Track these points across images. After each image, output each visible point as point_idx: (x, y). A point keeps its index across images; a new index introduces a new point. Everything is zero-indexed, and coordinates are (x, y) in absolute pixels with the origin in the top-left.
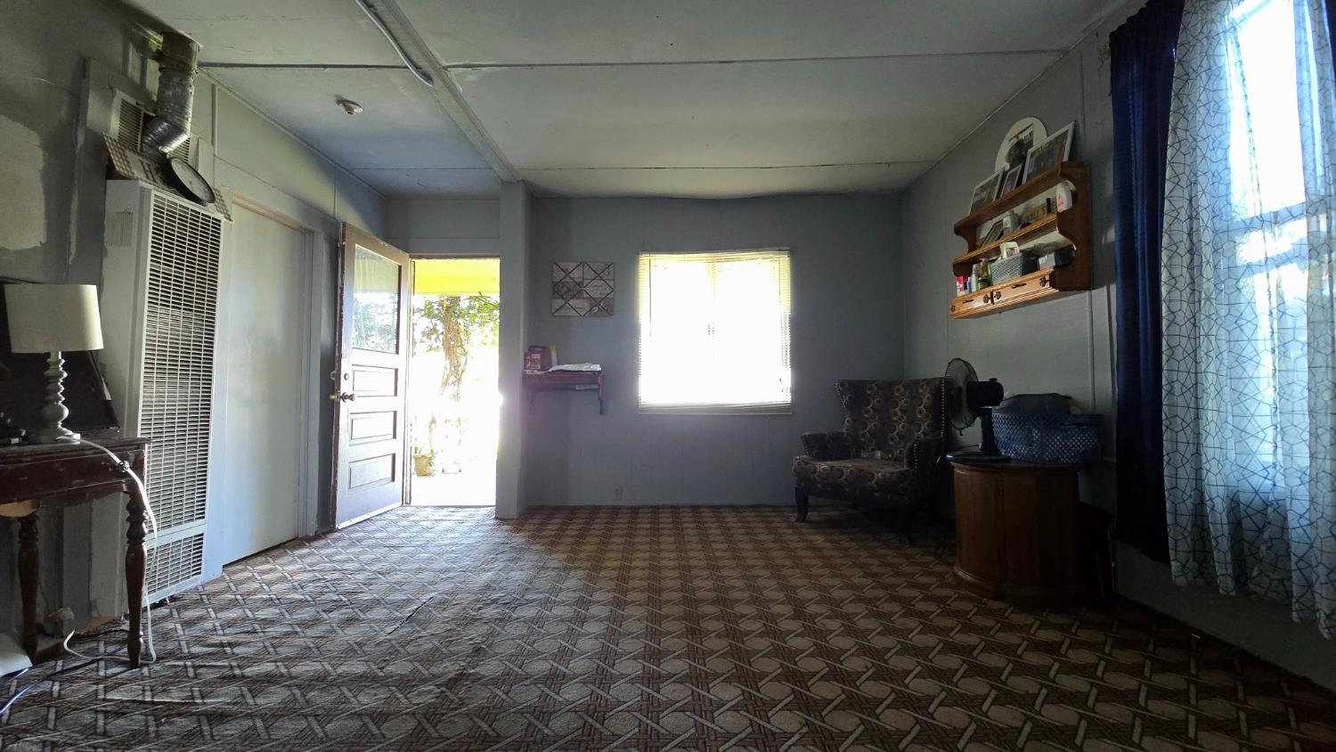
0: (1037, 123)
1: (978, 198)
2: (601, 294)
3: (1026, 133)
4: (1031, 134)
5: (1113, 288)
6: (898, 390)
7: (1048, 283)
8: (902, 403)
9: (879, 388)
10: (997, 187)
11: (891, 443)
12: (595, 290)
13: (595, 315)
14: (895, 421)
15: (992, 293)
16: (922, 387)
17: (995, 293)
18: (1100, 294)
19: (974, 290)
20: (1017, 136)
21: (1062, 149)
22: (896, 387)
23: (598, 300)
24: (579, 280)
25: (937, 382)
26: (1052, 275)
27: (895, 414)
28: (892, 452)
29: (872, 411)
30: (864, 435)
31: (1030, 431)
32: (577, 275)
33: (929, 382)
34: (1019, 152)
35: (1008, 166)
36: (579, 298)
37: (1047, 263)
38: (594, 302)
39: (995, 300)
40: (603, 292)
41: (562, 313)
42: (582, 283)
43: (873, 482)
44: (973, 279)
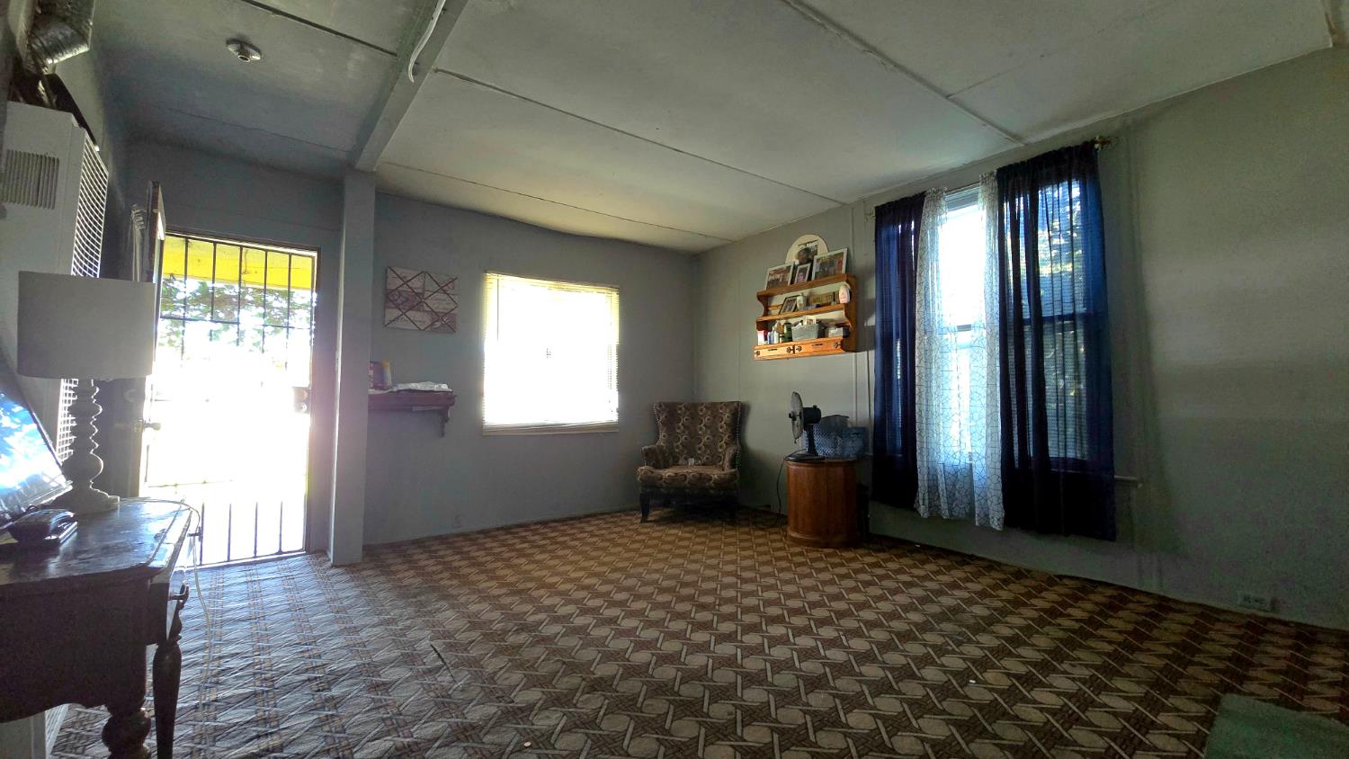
0: (821, 241)
1: (773, 278)
2: (444, 309)
3: (813, 244)
4: (816, 246)
5: (872, 353)
6: (701, 411)
7: (839, 347)
8: (705, 421)
9: (686, 408)
10: (791, 273)
11: (699, 452)
12: (438, 303)
13: (436, 331)
14: (700, 435)
15: (794, 347)
16: (721, 409)
17: (796, 347)
18: (862, 355)
19: (776, 342)
20: (805, 244)
21: (841, 262)
22: (700, 408)
23: (441, 315)
24: (420, 291)
25: (735, 404)
26: (842, 342)
27: (701, 429)
28: (700, 459)
29: (682, 428)
30: (678, 447)
31: (836, 439)
32: (417, 284)
33: (727, 405)
34: (807, 255)
35: (797, 262)
36: (418, 310)
37: (835, 333)
38: (436, 316)
39: (797, 351)
40: (446, 306)
41: (399, 324)
42: (423, 294)
43: (686, 482)
44: (775, 335)
